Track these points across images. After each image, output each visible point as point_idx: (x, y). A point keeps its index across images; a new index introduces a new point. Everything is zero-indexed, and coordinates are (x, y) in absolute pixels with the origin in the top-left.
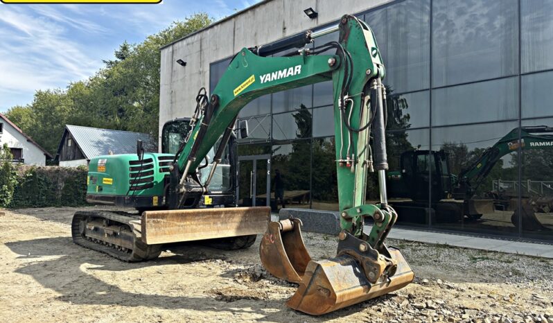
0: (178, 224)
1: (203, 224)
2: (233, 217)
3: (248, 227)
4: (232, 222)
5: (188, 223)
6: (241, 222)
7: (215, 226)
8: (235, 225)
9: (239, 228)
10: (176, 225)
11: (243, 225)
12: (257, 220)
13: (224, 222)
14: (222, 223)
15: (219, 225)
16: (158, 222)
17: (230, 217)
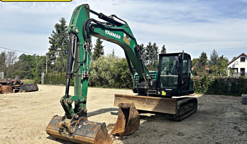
0: (127, 100)
1: (137, 102)
2: (153, 102)
3: (161, 108)
4: (152, 104)
5: (131, 101)
6: (158, 105)
7: (143, 105)
8: (154, 106)
9: (156, 108)
10: (126, 101)
11: (158, 107)
12: (167, 106)
13: (148, 104)
14: (147, 104)
15: (145, 104)
16: (120, 99)
17: (151, 101)
